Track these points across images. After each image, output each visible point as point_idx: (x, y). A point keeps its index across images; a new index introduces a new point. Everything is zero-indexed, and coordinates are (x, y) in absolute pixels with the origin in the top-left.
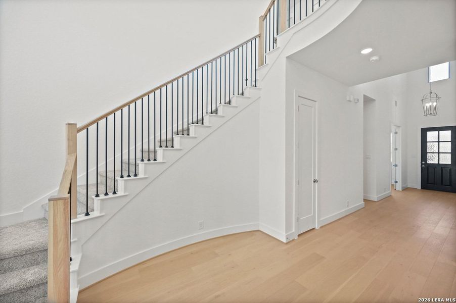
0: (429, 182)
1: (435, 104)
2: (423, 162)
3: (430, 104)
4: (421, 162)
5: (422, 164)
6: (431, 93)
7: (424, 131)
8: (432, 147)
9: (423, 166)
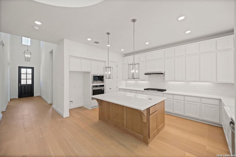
0: (22, 94)
1: (29, 56)
2: (19, 84)
3: (28, 56)
4: (18, 84)
5: (19, 85)
6: (28, 50)
7: (20, 68)
8: (23, 76)
9: (19, 86)
